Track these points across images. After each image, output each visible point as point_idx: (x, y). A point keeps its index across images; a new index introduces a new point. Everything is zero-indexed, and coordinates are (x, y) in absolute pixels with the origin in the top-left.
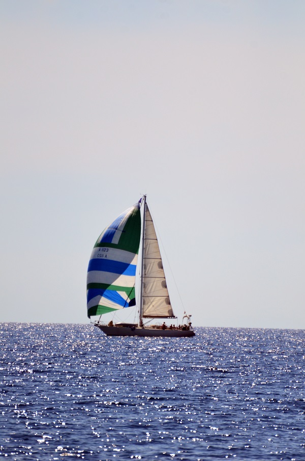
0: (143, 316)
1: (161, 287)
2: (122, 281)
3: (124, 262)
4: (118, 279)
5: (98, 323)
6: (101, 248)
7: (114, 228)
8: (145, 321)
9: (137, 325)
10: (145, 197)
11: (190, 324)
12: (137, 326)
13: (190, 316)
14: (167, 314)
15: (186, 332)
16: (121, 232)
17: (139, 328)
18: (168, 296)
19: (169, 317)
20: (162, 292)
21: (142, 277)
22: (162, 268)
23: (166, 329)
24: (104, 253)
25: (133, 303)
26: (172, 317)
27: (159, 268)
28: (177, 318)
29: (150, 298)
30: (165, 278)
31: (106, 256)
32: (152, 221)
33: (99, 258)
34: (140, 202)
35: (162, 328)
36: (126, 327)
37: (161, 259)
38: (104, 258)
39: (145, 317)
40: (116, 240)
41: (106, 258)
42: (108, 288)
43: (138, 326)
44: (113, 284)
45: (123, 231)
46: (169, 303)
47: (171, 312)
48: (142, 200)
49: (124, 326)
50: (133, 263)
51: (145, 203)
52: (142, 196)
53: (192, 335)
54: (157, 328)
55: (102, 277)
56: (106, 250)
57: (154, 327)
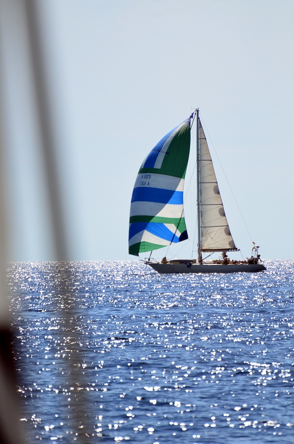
0: (201, 250)
1: (219, 216)
2: (168, 211)
3: (169, 189)
4: (163, 209)
5: (149, 260)
6: (144, 174)
7: (157, 151)
8: (204, 255)
9: (196, 260)
10: (198, 111)
11: (259, 256)
12: (195, 262)
13: (258, 247)
14: (228, 247)
15: (254, 266)
16: (164, 154)
17: (198, 263)
18: (228, 226)
19: (231, 249)
20: (220, 221)
21: (198, 205)
22: (218, 193)
23: (229, 263)
24: (147, 181)
25: (184, 236)
26: (234, 249)
27: (215, 193)
28: (239, 250)
29: (207, 229)
30: (222, 204)
31: (148, 184)
32: (205, 139)
33: (142, 186)
34: (192, 117)
35: (224, 263)
36: (181, 264)
37: (217, 183)
38: (146, 186)
39: (205, 250)
40: (158, 165)
41: (148, 186)
42: (152, 221)
43: (197, 262)
44: (159, 215)
45: (166, 153)
46: (230, 234)
47: (232, 243)
48: (194, 114)
49: (180, 263)
50: (178, 189)
51: (198, 118)
52: (194, 111)
53: (262, 268)
54: (218, 263)
55: (146, 208)
56: (149, 177)
57: (215, 262)
